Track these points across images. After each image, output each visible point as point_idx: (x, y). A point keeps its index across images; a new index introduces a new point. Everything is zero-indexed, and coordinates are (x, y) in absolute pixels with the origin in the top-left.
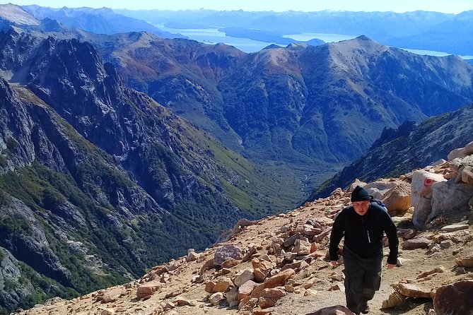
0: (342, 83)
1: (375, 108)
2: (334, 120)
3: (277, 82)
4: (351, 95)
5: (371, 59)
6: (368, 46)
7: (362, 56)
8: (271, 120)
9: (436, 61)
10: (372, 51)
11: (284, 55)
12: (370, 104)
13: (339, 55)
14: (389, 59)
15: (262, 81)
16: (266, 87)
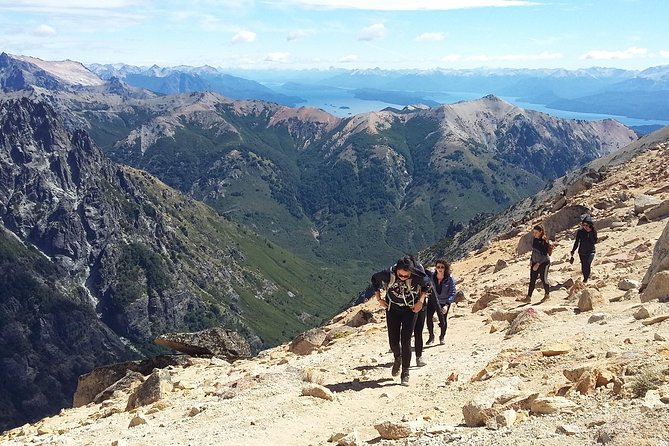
0: (458, 155)
1: (501, 188)
2: (445, 204)
3: (372, 154)
4: (470, 171)
5: (501, 125)
6: (497, 109)
7: (488, 121)
8: (360, 204)
9: (588, 127)
10: (503, 115)
11: (387, 120)
12: (494, 183)
13: (458, 120)
14: (524, 124)
15: (354, 152)
16: (358, 160)
